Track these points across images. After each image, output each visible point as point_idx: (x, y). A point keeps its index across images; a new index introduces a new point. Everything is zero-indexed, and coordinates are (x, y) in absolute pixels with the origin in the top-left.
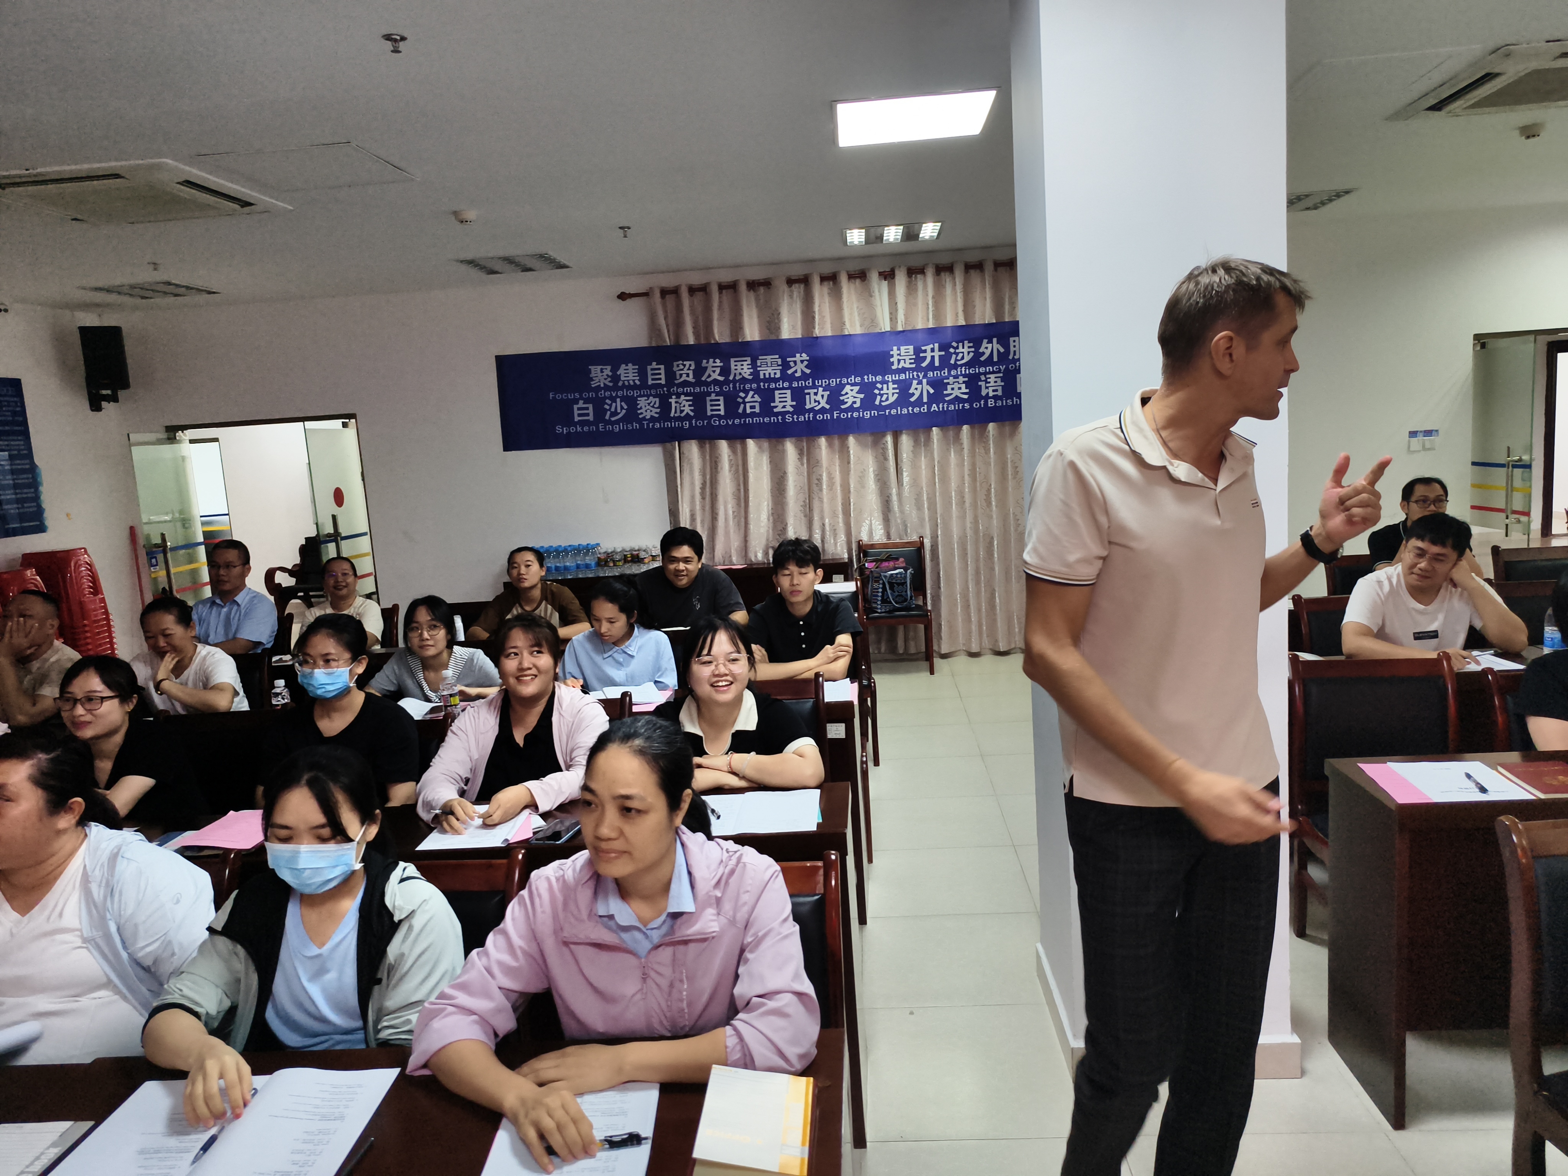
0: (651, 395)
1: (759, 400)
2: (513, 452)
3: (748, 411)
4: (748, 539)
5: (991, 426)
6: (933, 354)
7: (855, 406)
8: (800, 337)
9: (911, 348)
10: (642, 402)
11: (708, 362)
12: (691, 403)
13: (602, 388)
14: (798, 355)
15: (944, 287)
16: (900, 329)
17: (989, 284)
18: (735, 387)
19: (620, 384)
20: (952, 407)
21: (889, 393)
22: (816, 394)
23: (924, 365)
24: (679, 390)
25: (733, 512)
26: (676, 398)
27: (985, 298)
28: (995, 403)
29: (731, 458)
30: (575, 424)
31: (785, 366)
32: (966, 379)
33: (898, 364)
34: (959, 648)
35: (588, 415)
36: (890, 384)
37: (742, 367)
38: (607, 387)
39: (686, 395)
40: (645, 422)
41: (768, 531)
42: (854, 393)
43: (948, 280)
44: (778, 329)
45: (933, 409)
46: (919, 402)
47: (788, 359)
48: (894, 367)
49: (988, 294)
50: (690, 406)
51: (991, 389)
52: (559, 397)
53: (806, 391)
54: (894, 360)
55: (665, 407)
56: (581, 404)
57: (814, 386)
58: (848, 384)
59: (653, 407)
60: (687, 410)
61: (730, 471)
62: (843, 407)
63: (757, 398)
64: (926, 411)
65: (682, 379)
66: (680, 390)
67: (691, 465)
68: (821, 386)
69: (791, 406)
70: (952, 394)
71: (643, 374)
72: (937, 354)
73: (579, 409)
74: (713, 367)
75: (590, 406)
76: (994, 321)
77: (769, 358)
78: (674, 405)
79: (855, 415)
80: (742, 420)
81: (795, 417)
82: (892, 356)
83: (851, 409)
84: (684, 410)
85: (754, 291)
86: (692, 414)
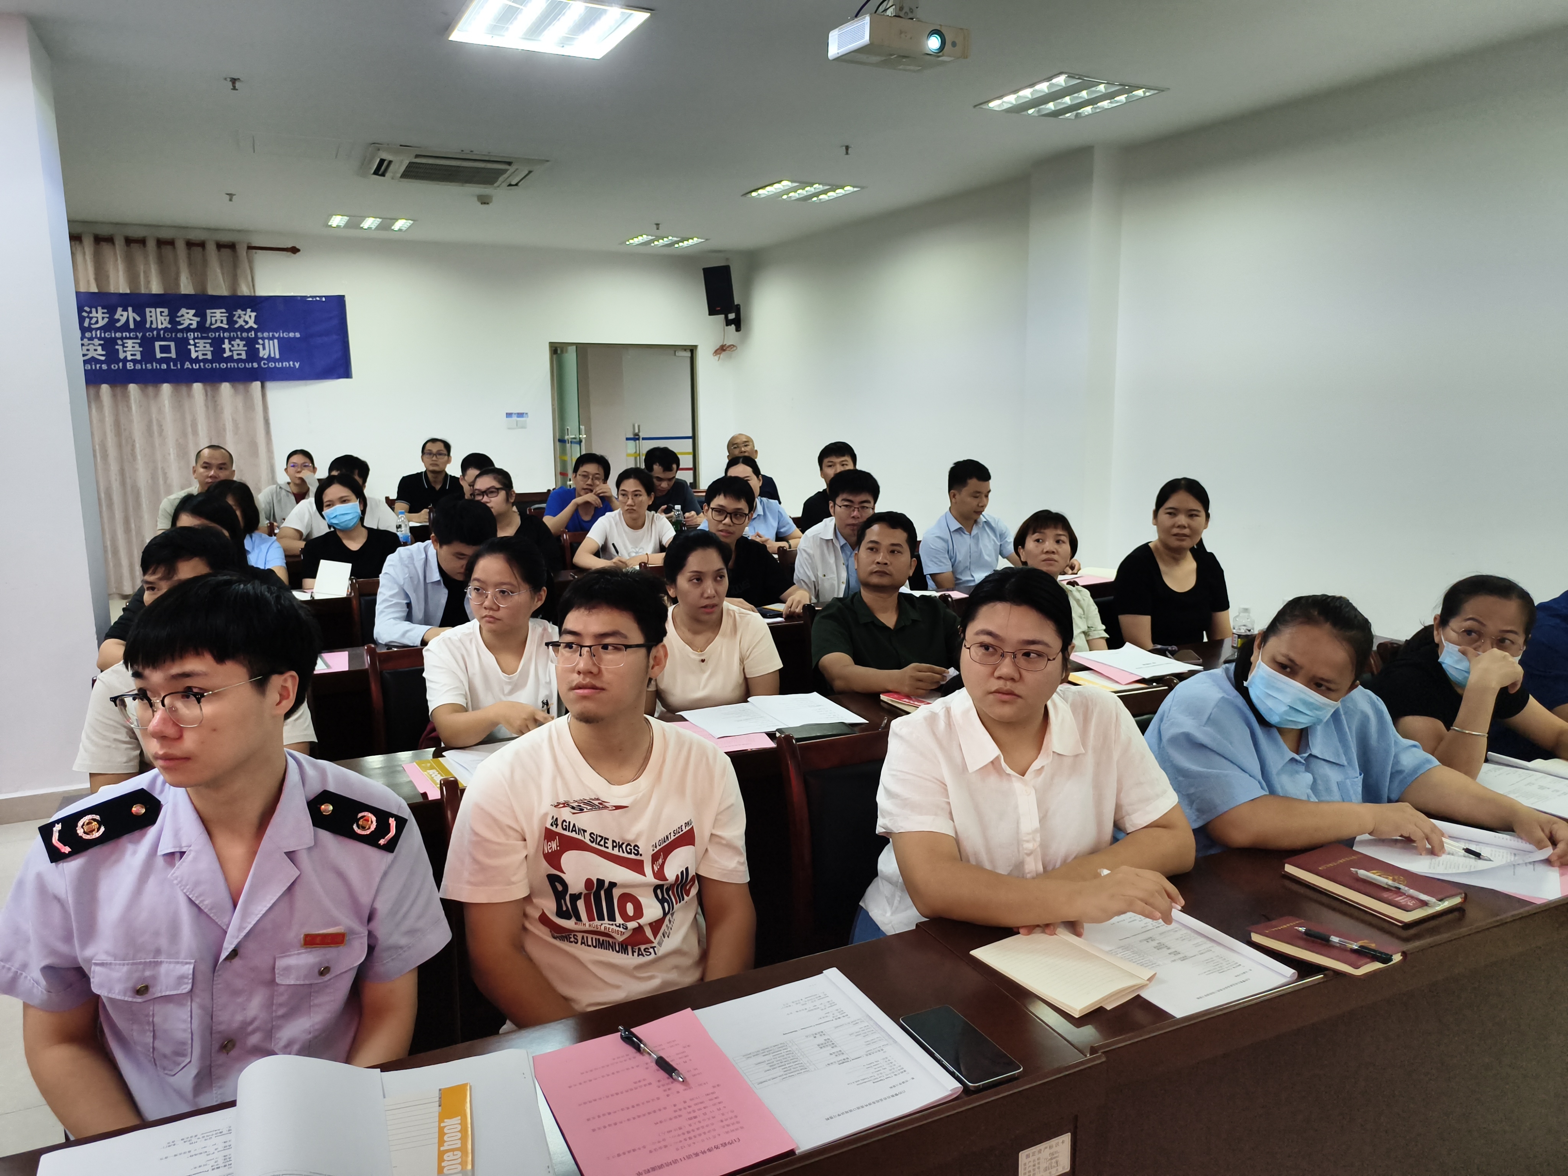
5: (132, 387)
17: (122, 258)
28: (134, 366)
32: (102, 342)
51: (128, 353)
76: (129, 292)
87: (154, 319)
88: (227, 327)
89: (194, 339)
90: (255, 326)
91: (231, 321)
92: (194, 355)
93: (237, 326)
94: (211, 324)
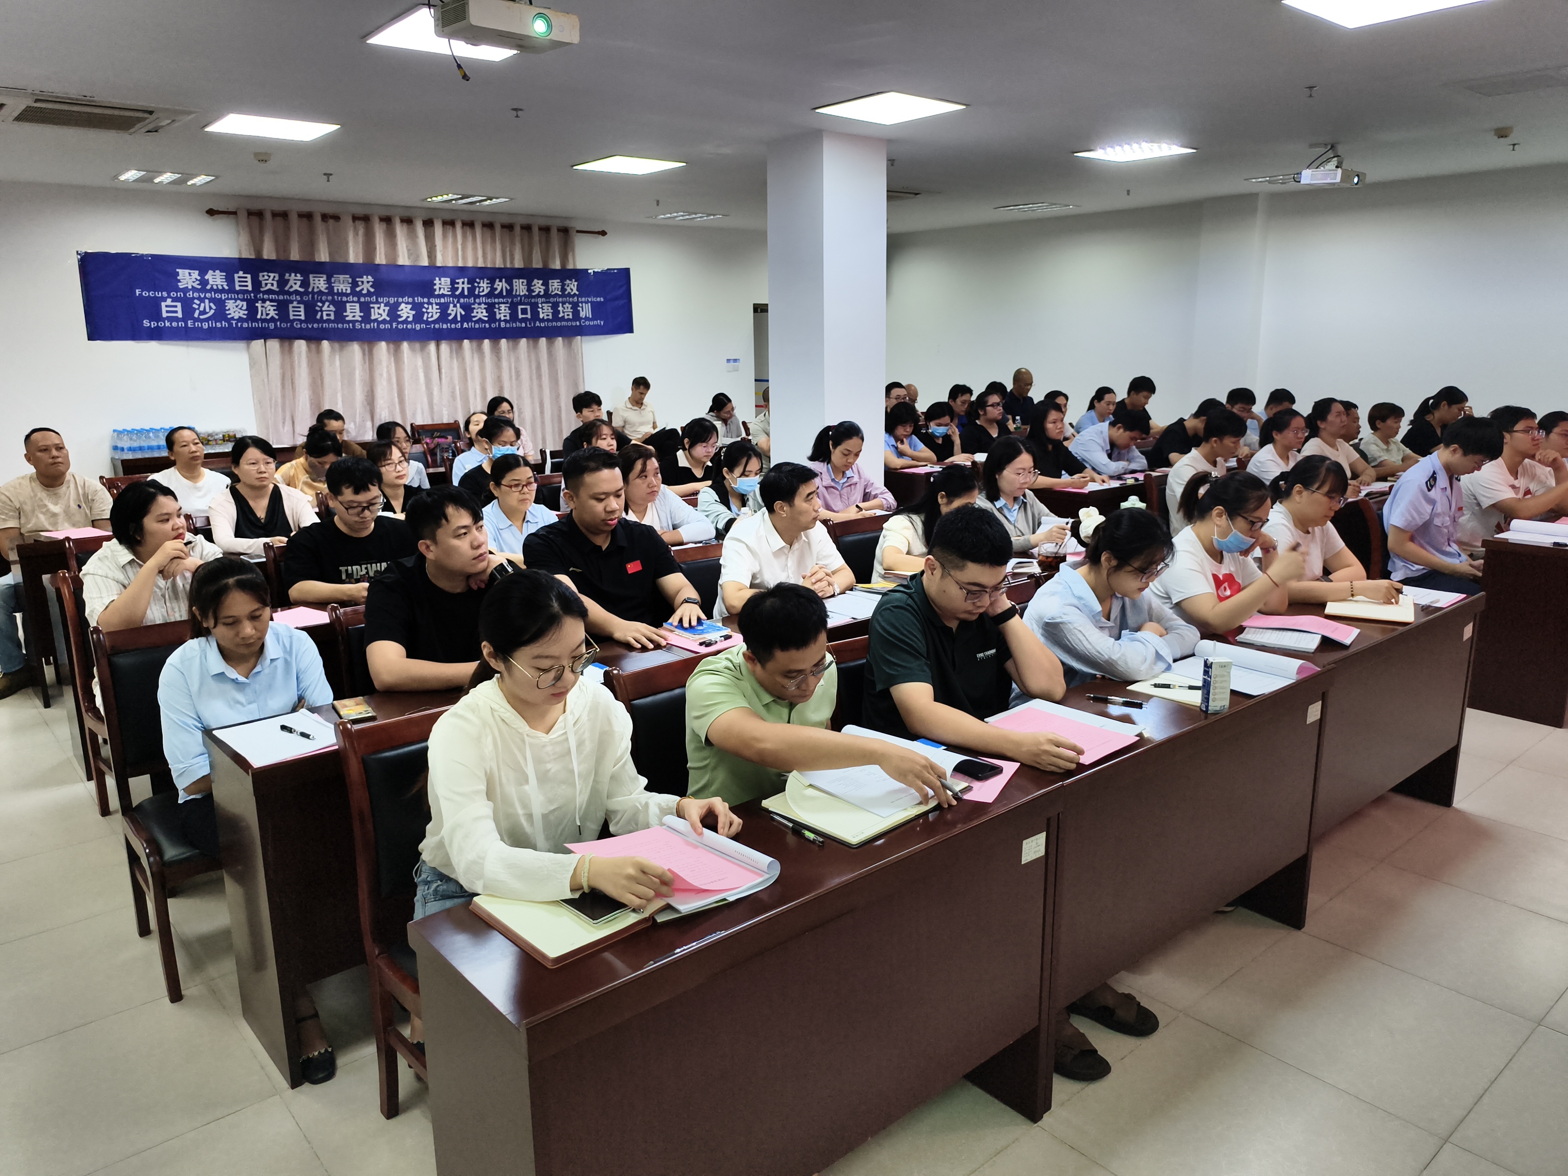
0: (238, 299)
1: (334, 309)
2: (98, 342)
3: (325, 317)
6: (463, 286)
7: (409, 319)
9: (449, 280)
10: (230, 304)
11: (290, 276)
12: (275, 308)
13: (190, 290)
14: (365, 277)
15: (468, 237)
16: (438, 264)
17: (499, 239)
19: (209, 287)
20: (477, 326)
21: (433, 312)
22: (379, 308)
23: (457, 293)
24: (264, 297)
25: (311, 400)
26: (262, 303)
27: (497, 249)
28: (505, 324)
29: (308, 355)
30: (163, 320)
31: (354, 284)
32: (486, 306)
35: (176, 312)
37: (319, 282)
38: (195, 289)
39: (271, 301)
40: (234, 322)
42: (408, 310)
43: (471, 233)
44: (344, 254)
45: (464, 326)
46: (455, 320)
47: (357, 279)
48: (436, 293)
49: (498, 245)
52: (145, 294)
53: (372, 305)
54: (436, 287)
55: (252, 310)
56: (170, 302)
57: (377, 302)
58: (403, 302)
60: (272, 313)
61: (308, 366)
62: (400, 320)
64: (460, 327)
65: (267, 288)
68: (383, 302)
70: (477, 316)
71: (230, 280)
72: (466, 286)
73: (167, 306)
74: (294, 280)
75: (179, 304)
76: (501, 266)
77: (341, 277)
79: (409, 326)
80: (320, 325)
82: (435, 284)
84: (269, 314)
85: (326, 222)
86: (277, 317)
87: (518, 288)
88: (560, 293)
89: (542, 303)
90: (577, 293)
91: (563, 289)
92: (541, 316)
93: (567, 293)
94: (552, 292)
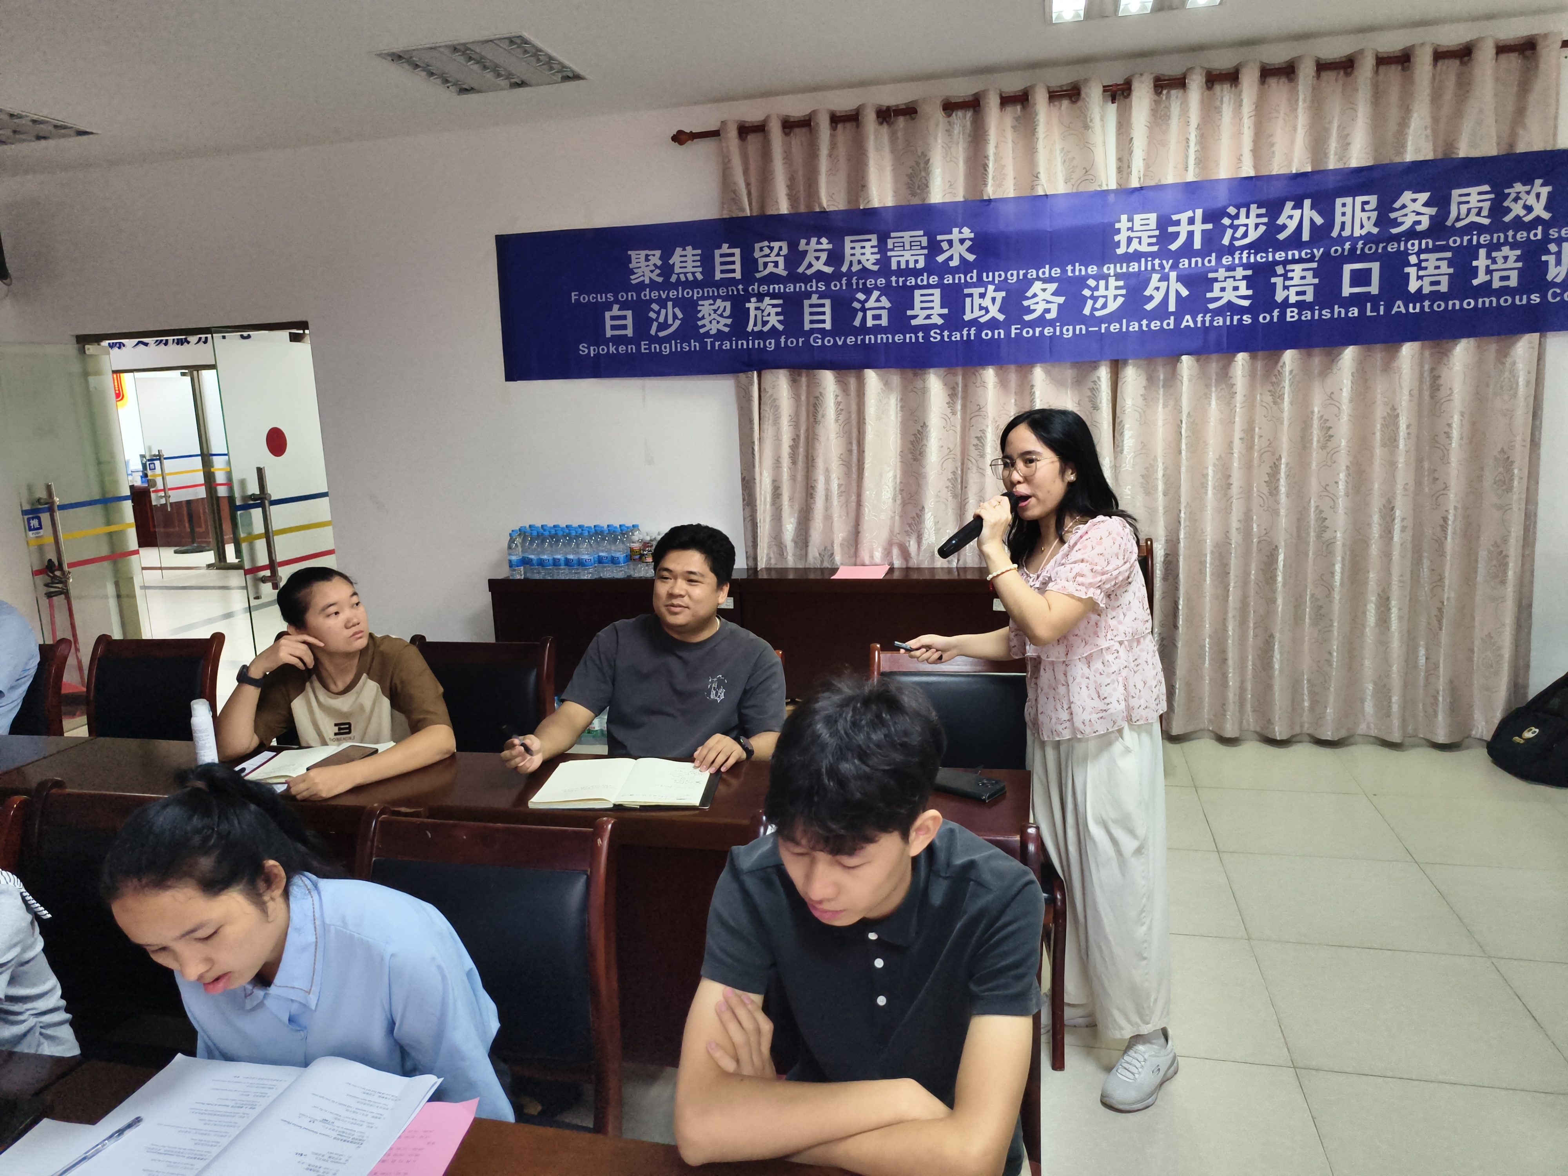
0: (719, 296)
1: (888, 305)
2: (519, 382)
3: (870, 323)
4: (860, 529)
5: (1289, 356)
6: (1191, 228)
7: (1048, 316)
8: (961, 199)
9: (1153, 217)
10: (705, 308)
11: (808, 244)
12: (779, 310)
13: (647, 286)
14: (955, 230)
15: (1219, 110)
16: (1135, 183)
17: (1304, 101)
18: (849, 284)
19: (673, 279)
20: (1219, 321)
21: (1108, 296)
22: (982, 296)
23: (1174, 247)
24: (761, 289)
25: (840, 486)
26: (758, 302)
27: (1295, 129)
28: (1300, 314)
29: (839, 399)
30: (607, 342)
31: (934, 248)
32: (1249, 272)
33: (1128, 248)
34: (1202, 727)
35: (624, 327)
36: (1112, 280)
37: (863, 251)
38: (653, 285)
39: (773, 296)
40: (709, 340)
41: (893, 518)
42: (1047, 296)
43: (1226, 99)
44: (925, 186)
45: (1184, 324)
46: (1161, 312)
47: (939, 238)
48: (1120, 251)
49: (1302, 119)
50: (777, 314)
51: (1293, 290)
52: (584, 299)
53: (966, 291)
54: (1122, 238)
55: (740, 315)
56: (616, 311)
57: (980, 283)
58: (1038, 278)
59: (721, 315)
60: (774, 321)
61: (837, 420)
62: (1027, 318)
63: (885, 302)
64: (1172, 326)
65: (766, 272)
66: (764, 288)
67: (776, 408)
68: (992, 282)
69: (940, 315)
70: (1221, 298)
71: (707, 262)
72: (1198, 228)
73: (613, 318)
74: (816, 251)
75: (629, 313)
76: (1309, 170)
77: (907, 234)
78: (752, 313)
79: (1048, 331)
80: (859, 338)
81: (946, 333)
82: (1118, 231)
83: (1041, 321)
84: (768, 322)
85: (888, 123)
86: (780, 327)
87: (1348, 219)
88: (1486, 221)
89: (1420, 251)
90: (1546, 216)
91: (1498, 209)
92: (1413, 287)
93: (1507, 219)
94: (1458, 219)
